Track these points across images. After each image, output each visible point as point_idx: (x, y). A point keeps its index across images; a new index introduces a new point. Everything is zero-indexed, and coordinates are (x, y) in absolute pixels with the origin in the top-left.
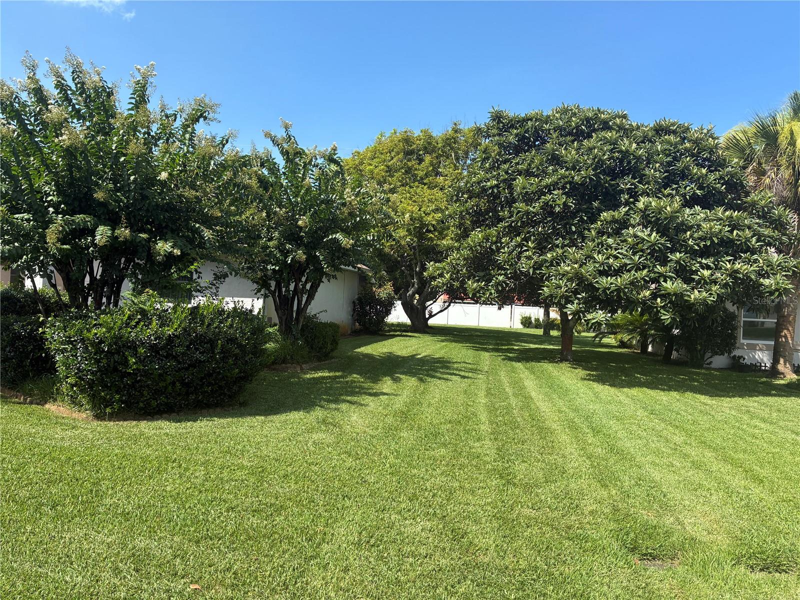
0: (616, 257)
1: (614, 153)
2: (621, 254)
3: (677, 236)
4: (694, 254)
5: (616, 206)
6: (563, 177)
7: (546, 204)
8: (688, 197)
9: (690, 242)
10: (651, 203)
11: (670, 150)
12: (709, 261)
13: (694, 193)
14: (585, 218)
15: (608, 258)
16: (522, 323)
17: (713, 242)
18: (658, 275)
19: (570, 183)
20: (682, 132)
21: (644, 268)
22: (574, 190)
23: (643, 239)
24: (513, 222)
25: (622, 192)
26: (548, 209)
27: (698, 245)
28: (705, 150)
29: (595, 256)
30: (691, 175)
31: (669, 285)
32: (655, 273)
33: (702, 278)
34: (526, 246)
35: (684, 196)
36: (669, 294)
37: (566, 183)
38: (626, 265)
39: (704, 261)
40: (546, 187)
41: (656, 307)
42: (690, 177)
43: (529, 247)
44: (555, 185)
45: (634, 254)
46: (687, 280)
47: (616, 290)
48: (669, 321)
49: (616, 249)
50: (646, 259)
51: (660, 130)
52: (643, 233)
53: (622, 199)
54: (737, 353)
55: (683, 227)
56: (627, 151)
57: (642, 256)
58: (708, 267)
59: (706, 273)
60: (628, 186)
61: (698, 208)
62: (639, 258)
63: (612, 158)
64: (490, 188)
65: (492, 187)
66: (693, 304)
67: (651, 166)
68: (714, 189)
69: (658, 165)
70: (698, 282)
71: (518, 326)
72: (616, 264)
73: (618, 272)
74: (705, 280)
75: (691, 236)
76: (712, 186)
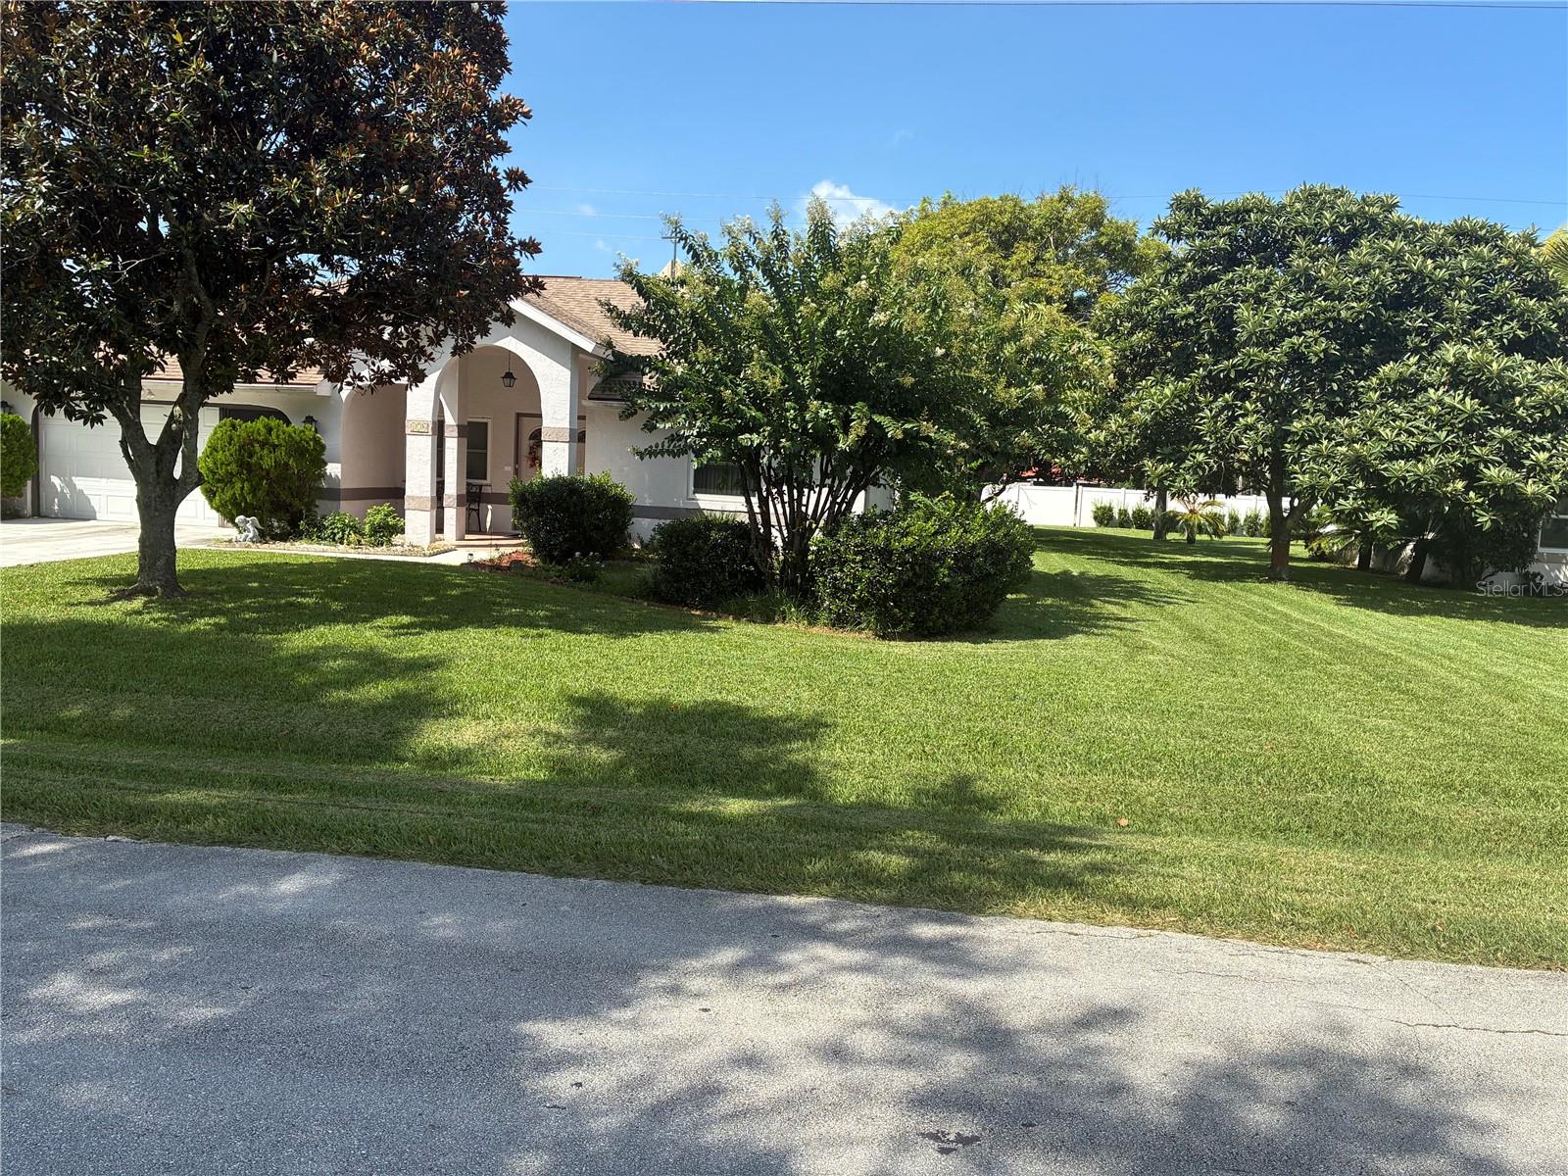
0: (1411, 434)
1: (1400, 273)
2: (1417, 428)
3: (1500, 402)
4: (1524, 428)
5: (1397, 355)
6: (1324, 311)
7: (1294, 350)
8: (1505, 341)
9: (1519, 412)
10: (1464, 354)
11: (1482, 269)
12: (1545, 440)
13: (1515, 335)
14: (1352, 372)
15: (1398, 435)
16: (1095, 518)
17: (1554, 410)
18: (1475, 459)
19: (1334, 320)
20: (1493, 237)
21: (1455, 449)
22: (1339, 331)
23: (1453, 408)
24: (1222, 371)
25: (1408, 332)
26: (1297, 358)
27: (1530, 416)
28: (1528, 269)
29: (1381, 430)
30: (1510, 306)
31: (1494, 473)
32: (1470, 456)
33: (1537, 463)
34: (1240, 408)
35: (1500, 339)
36: (1493, 486)
37: (1329, 319)
38: (1425, 444)
39: (1537, 439)
40: (1293, 324)
41: (1469, 505)
42: (1508, 310)
43: (1246, 409)
44: (1309, 322)
45: (1439, 428)
46: (1515, 465)
47: (1414, 481)
48: (1489, 524)
49: (1408, 422)
50: (1457, 437)
51: (1465, 235)
52: (1454, 399)
53: (1409, 343)
54: (1533, 568)
55: (1510, 391)
56: (1420, 272)
57: (1452, 432)
58: (1543, 448)
59: (1543, 456)
60: (1418, 323)
61: (1518, 357)
62: (1448, 435)
63: (1397, 281)
64: (1183, 318)
65: (1186, 317)
66: (1527, 499)
67: (1453, 293)
68: (1544, 328)
69: (1463, 292)
70: (1531, 469)
71: (1088, 524)
72: (1412, 443)
73: (1416, 455)
74: (1540, 466)
75: (1522, 404)
76: (1541, 325)
